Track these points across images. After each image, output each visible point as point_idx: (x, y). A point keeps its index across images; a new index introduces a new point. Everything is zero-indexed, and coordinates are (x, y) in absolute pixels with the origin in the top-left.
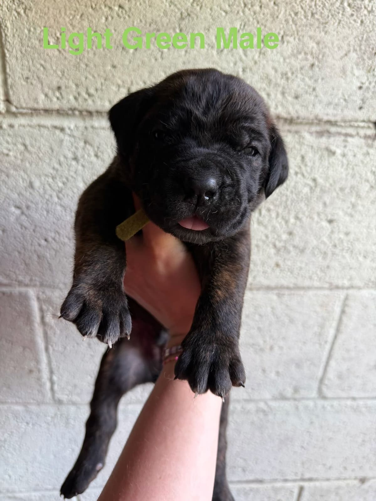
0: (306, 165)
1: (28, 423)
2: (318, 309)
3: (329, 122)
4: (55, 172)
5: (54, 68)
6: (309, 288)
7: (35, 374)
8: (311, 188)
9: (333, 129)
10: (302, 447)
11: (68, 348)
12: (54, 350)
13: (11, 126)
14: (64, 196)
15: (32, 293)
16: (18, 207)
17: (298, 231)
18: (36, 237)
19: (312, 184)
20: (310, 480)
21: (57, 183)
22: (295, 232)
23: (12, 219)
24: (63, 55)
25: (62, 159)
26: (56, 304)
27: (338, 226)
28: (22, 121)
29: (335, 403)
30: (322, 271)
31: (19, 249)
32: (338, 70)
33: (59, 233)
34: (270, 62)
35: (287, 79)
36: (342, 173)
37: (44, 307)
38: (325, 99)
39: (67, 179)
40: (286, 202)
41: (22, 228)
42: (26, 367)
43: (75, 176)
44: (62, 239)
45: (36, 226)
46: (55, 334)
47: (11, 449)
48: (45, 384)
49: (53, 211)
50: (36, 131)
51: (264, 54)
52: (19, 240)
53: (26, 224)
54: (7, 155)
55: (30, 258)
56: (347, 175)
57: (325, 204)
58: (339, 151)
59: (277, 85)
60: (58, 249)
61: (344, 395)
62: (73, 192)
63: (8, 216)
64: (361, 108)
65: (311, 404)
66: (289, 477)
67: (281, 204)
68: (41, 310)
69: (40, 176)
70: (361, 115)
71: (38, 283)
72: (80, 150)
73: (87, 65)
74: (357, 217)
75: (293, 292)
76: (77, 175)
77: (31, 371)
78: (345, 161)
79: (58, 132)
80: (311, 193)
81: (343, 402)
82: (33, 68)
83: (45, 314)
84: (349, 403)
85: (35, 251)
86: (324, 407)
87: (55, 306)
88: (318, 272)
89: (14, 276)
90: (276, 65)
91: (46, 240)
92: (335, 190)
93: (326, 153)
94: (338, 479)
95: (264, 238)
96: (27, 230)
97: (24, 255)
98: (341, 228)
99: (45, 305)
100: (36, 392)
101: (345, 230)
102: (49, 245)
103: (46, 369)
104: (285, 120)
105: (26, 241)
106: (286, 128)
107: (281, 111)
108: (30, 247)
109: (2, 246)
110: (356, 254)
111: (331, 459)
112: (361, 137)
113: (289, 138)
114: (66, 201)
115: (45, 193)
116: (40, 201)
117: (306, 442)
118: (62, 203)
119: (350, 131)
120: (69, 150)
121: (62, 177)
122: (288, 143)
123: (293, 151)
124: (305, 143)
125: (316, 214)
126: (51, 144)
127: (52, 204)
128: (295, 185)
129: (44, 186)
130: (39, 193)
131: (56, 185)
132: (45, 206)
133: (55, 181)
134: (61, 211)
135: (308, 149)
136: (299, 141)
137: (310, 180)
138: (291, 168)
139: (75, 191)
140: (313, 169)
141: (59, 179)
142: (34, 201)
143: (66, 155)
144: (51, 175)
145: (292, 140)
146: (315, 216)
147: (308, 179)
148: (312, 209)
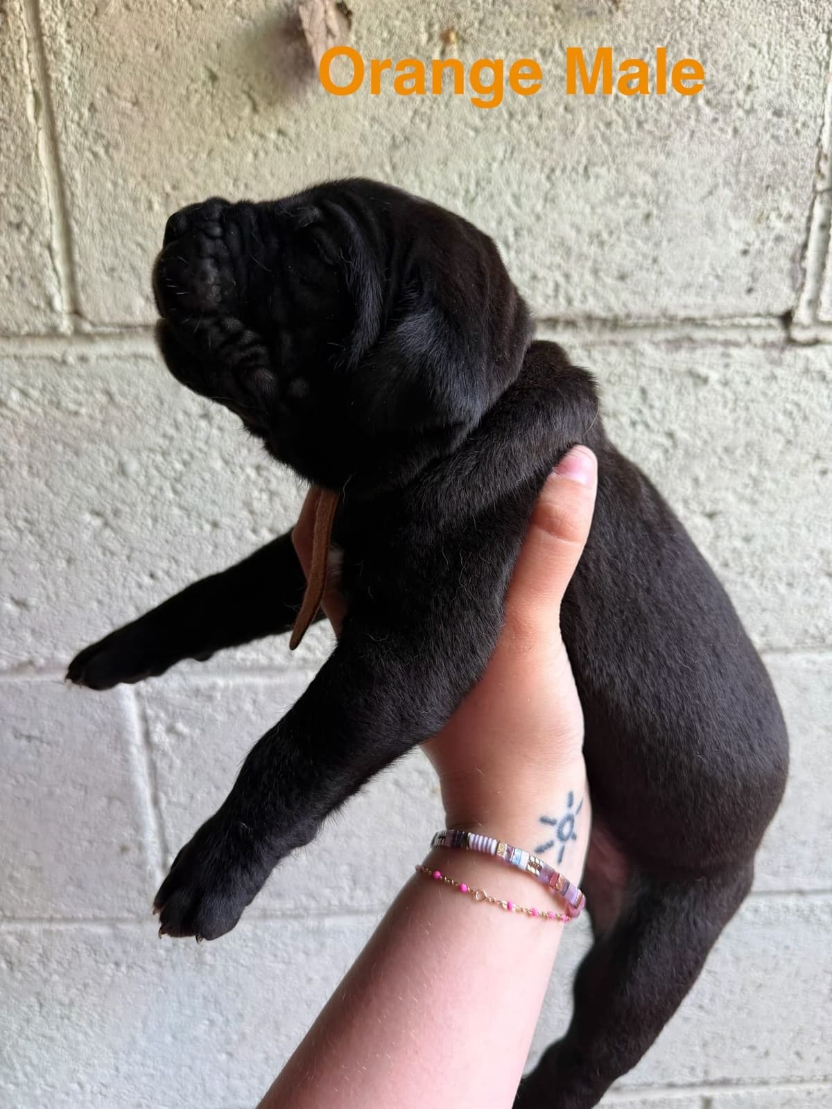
0: (651, 407)
1: (117, 964)
3: (689, 321)
4: (167, 443)
7: (133, 855)
8: (666, 451)
9: (699, 334)
10: (701, 1007)
11: (198, 797)
12: (169, 802)
13: (83, 359)
14: (185, 487)
16: (97, 514)
18: (133, 571)
19: (667, 443)
20: (725, 1083)
21: (171, 463)
23: (86, 536)
25: (180, 417)
26: (173, 705)
27: (728, 523)
28: (104, 348)
31: (100, 597)
32: (697, 222)
33: (176, 561)
34: (566, 216)
35: (602, 244)
36: (725, 418)
37: (150, 712)
38: (678, 279)
39: (192, 455)
41: (104, 554)
42: (114, 840)
43: (205, 448)
44: (183, 571)
45: (132, 549)
46: (171, 767)
47: (83, 1024)
48: (152, 876)
49: (165, 518)
50: (129, 366)
51: (553, 201)
52: (99, 578)
53: (114, 545)
54: (76, 414)
56: (735, 422)
57: (696, 481)
58: (714, 376)
59: (582, 256)
61: (779, 884)
62: (203, 479)
63: (78, 532)
64: (750, 291)
66: (677, 1080)
68: (144, 718)
69: (139, 452)
70: (751, 304)
74: (765, 502)
76: (210, 447)
77: (124, 849)
78: (730, 395)
80: (667, 459)
81: (779, 901)
82: (122, 251)
83: (151, 728)
84: (791, 901)
85: (131, 598)
87: (170, 708)
90: (578, 220)
91: (152, 576)
92: (715, 452)
93: (689, 382)
96: (115, 558)
97: (110, 607)
98: (735, 528)
99: (151, 708)
100: (134, 894)
101: (744, 531)
102: (158, 585)
103: (154, 843)
104: (604, 322)
105: (113, 580)
106: (608, 336)
107: (594, 306)
108: (120, 591)
109: (67, 591)
110: (771, 580)
111: (765, 1034)
112: (755, 346)
113: (614, 355)
114: (190, 497)
115: (149, 484)
116: (139, 500)
117: (708, 996)
118: (182, 503)
119: (734, 335)
120: (193, 399)
121: (180, 451)
122: (613, 365)
123: (623, 381)
124: (647, 363)
125: (681, 501)
126: (159, 390)
127: (162, 505)
128: (633, 446)
129: (147, 471)
130: (138, 484)
131: (169, 467)
132: (149, 508)
133: (168, 459)
134: (181, 517)
135: (652, 376)
136: (635, 359)
137: (663, 436)
138: (623, 414)
139: (207, 477)
140: (666, 412)
141: (176, 456)
142: (128, 500)
143: (188, 409)
144: (160, 447)
145: (620, 359)
146: (679, 506)
147: (658, 434)
148: (672, 492)
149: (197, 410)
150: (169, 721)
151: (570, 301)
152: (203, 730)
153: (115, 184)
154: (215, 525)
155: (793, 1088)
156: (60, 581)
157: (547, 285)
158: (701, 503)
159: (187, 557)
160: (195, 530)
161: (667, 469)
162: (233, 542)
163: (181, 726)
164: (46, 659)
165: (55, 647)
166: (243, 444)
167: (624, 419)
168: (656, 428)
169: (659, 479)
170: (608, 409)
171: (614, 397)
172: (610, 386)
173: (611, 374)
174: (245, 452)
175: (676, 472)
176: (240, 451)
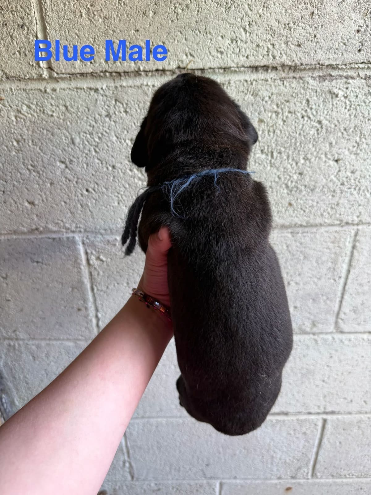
0: (311, 109)
2: (331, 245)
3: (331, 66)
4: (91, 128)
5: (87, 36)
6: (321, 225)
7: (83, 311)
8: (318, 130)
9: (334, 73)
10: (323, 381)
11: (110, 287)
12: (98, 290)
13: (54, 90)
14: (100, 150)
15: (78, 238)
16: (63, 162)
17: (308, 171)
18: (79, 188)
19: (319, 126)
20: (333, 413)
21: (93, 138)
22: (305, 172)
23: (58, 173)
24: (93, 23)
25: (97, 116)
26: (98, 248)
27: (345, 164)
28: (63, 85)
30: (332, 208)
31: (65, 200)
32: (336, 16)
33: (97, 184)
34: (273, 14)
35: (290, 28)
37: (89, 251)
38: (325, 45)
39: (102, 134)
40: (295, 144)
41: (66, 181)
42: (75, 306)
43: (108, 131)
44: (100, 189)
45: (78, 178)
46: (98, 274)
48: (91, 321)
49: (92, 164)
50: (74, 93)
51: (267, 7)
52: (64, 192)
53: (70, 177)
54: (52, 116)
55: (75, 207)
56: (350, 115)
57: (331, 144)
58: (341, 93)
59: (280, 35)
60: (98, 197)
61: (360, 329)
62: (108, 146)
63: (54, 171)
64: (359, 51)
66: (312, 411)
67: (291, 145)
68: (87, 253)
69: (79, 133)
70: (361, 57)
71: (82, 230)
72: (112, 107)
73: (114, 31)
74: (362, 154)
75: (306, 230)
76: (110, 130)
77: (79, 310)
78: (348, 103)
79: (92, 93)
80: (318, 134)
81: (360, 336)
82: (69, 38)
83: (89, 258)
85: (78, 200)
87: (97, 250)
88: (329, 209)
89: (62, 224)
90: (279, 17)
91: (87, 191)
92: (340, 129)
93: (329, 96)
94: (360, 413)
95: (277, 179)
96: (71, 182)
97: (70, 205)
98: (348, 167)
99: (89, 250)
100: (83, 329)
101: (352, 168)
102: (90, 194)
103: (91, 307)
104: (290, 67)
105: (71, 193)
106: (292, 74)
107: (285, 60)
108: (74, 197)
109: (51, 198)
110: (364, 191)
111: (351, 393)
112: (362, 78)
113: (295, 84)
114: (102, 154)
115: (84, 148)
116: (80, 155)
117: (327, 376)
118: (99, 157)
119: (351, 73)
120: (102, 108)
121: (97, 133)
122: (294, 88)
123: (299, 96)
124: (310, 87)
125: (324, 154)
126: (87, 104)
127: (90, 157)
128: (303, 127)
129: (83, 142)
130: (79, 148)
131: (93, 140)
132: (85, 159)
133: (92, 136)
134: (98, 164)
135: (312, 93)
136: (305, 86)
137: (317, 122)
138: (299, 112)
139: (109, 144)
140: (318, 111)
141: (95, 135)
142: (75, 156)
143: (100, 113)
144: (88, 131)
145: (298, 85)
146: (323, 156)
147: (314, 122)
148: (320, 149)
149: (104, 113)
150: (97, 255)
151: (274, 57)
152: (111, 259)
153: (65, 4)
154: (114, 167)
155: (362, 416)
156: (48, 193)
157: (264, 49)
158: (333, 155)
159: (102, 182)
160: (105, 169)
161: (318, 138)
162: (122, 175)
163: (102, 257)
164: (43, 228)
165: (47, 223)
166: (124, 129)
167: (299, 114)
168: (314, 119)
169: (314, 143)
170: (292, 109)
171: (295, 104)
172: (293, 98)
173: (293, 93)
174: (126, 132)
175: (322, 140)
176: (123, 132)
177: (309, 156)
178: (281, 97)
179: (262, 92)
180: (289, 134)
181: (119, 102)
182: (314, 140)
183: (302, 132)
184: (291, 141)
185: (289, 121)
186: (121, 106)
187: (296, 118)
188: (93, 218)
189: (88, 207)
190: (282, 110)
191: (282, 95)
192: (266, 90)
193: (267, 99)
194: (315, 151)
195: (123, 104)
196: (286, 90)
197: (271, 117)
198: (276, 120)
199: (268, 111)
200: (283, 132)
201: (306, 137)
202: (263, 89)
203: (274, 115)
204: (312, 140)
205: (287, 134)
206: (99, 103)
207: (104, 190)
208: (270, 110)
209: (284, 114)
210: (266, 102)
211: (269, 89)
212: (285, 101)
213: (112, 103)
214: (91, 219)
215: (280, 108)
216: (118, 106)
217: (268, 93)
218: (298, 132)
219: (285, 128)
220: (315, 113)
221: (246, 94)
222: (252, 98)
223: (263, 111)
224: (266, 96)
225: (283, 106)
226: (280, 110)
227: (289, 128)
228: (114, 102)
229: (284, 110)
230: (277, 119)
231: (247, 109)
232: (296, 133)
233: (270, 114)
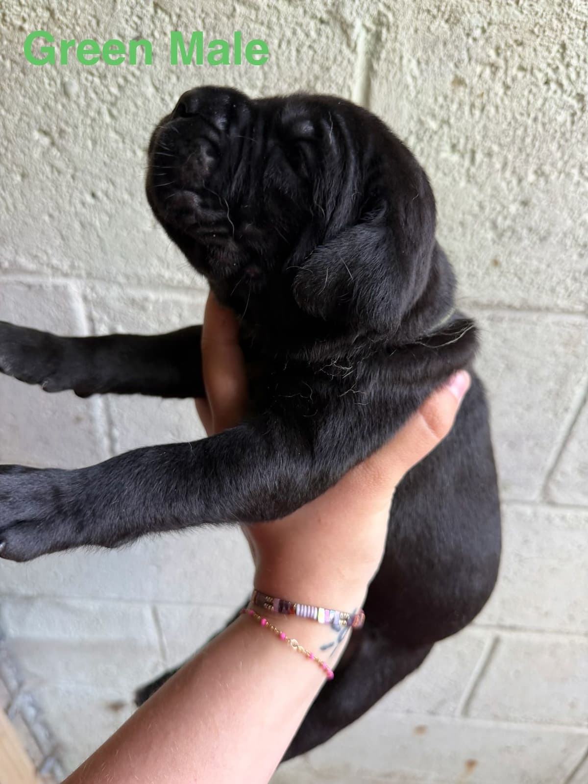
0: (568, 66)
2: (560, 349)
6: (548, 309)
7: (85, 424)
8: (573, 115)
14: (119, 112)
15: (74, 287)
16: (46, 133)
17: (540, 199)
18: (77, 189)
19: (577, 106)
21: (106, 87)
22: (534, 201)
23: (36, 154)
26: (114, 311)
29: (569, 513)
30: (575, 279)
31: (51, 211)
33: (114, 183)
37: (96, 315)
39: (126, 79)
40: (523, 140)
41: (52, 172)
42: (71, 412)
43: (137, 73)
44: (119, 194)
45: (76, 169)
48: (100, 441)
49: (103, 141)
52: (48, 194)
53: (60, 164)
54: (21, 29)
55: (69, 226)
60: (114, 211)
61: (586, 501)
62: (136, 105)
63: (29, 149)
65: (528, 511)
67: (513, 142)
68: (91, 319)
69: (78, 73)
71: (83, 273)
72: (147, 21)
75: (518, 315)
76: (141, 71)
77: (78, 420)
80: (573, 123)
81: (583, 513)
85: (76, 214)
86: (549, 519)
87: (112, 312)
88: (569, 281)
89: (45, 258)
91: (94, 195)
94: (559, 632)
95: (476, 209)
96: (62, 176)
97: (59, 221)
99: (96, 311)
100: (87, 453)
102: (99, 204)
103: (101, 416)
108: (67, 207)
109: (23, 203)
111: (550, 601)
114: (124, 122)
115: (88, 106)
116: (80, 121)
118: (118, 128)
120: (127, 21)
121: (115, 75)
122: (540, 14)
123: (546, 33)
124: (574, 15)
125: (578, 167)
126: (95, 10)
127: (100, 128)
128: (544, 104)
129: (86, 93)
130: (79, 106)
131: (106, 90)
132: (89, 130)
133: (105, 82)
134: (116, 142)
135: (576, 30)
136: (563, 10)
137: (574, 98)
138: (540, 70)
139: (139, 103)
140: (582, 72)
141: (112, 79)
142: (71, 121)
143: (122, 31)
144: (97, 69)
145: (547, 9)
146: (575, 172)
147: (569, 95)
148: (572, 156)
149: (130, 33)
150: (111, 323)
155: (560, 637)
156: (17, 194)
159: (123, 180)
160: (129, 154)
161: (572, 132)
163: (119, 328)
164: (10, 261)
165: (16, 252)
166: (172, 72)
167: (540, 76)
168: (569, 90)
169: (562, 142)
170: (527, 64)
171: (535, 50)
172: (533, 37)
173: (536, 25)
174: (174, 79)
175: (580, 136)
176: (169, 78)
177: (547, 168)
178: (508, 32)
179: (469, 15)
180: (514, 118)
181: (162, 9)
182: (563, 134)
183: (540, 115)
184: (515, 132)
185: (517, 89)
186: (167, 19)
187: (532, 83)
188: (105, 253)
189: (95, 229)
190: (506, 61)
191: (511, 27)
192: (479, 12)
193: (477, 33)
194: (562, 158)
195: (170, 16)
196: (521, 17)
197: (480, 76)
198: (490, 82)
199: (477, 61)
200: (501, 110)
201: (548, 126)
202: (472, 9)
203: (488, 71)
204: (558, 135)
205: (509, 115)
206: (119, 7)
207: (126, 197)
208: (482, 59)
209: (509, 73)
210: (475, 40)
211: (484, 11)
212: (516, 41)
213: (147, 11)
214: (100, 254)
215: (502, 56)
216: (159, 19)
217: (482, 19)
218: (532, 115)
219: (507, 102)
220: (573, 76)
221: (434, 17)
222: (446, 27)
223: (466, 60)
224: (478, 27)
225: (509, 53)
226: (501, 63)
227: (515, 104)
228: (151, 9)
229: (511, 63)
230: (493, 80)
231: (433, 52)
232: (529, 115)
233: (479, 69)
